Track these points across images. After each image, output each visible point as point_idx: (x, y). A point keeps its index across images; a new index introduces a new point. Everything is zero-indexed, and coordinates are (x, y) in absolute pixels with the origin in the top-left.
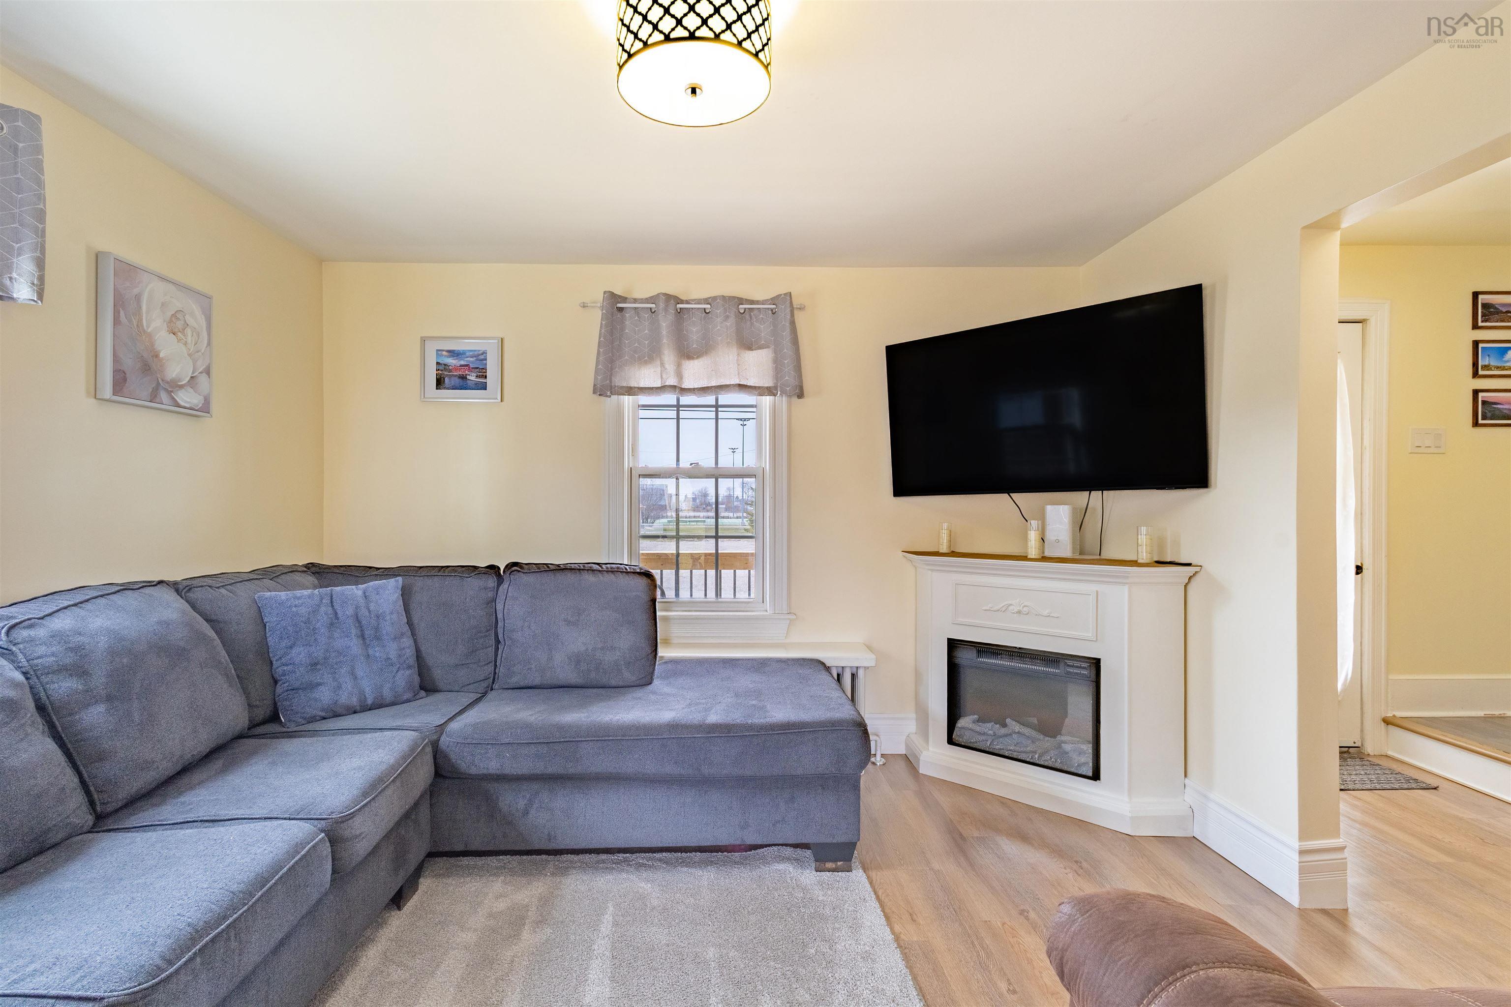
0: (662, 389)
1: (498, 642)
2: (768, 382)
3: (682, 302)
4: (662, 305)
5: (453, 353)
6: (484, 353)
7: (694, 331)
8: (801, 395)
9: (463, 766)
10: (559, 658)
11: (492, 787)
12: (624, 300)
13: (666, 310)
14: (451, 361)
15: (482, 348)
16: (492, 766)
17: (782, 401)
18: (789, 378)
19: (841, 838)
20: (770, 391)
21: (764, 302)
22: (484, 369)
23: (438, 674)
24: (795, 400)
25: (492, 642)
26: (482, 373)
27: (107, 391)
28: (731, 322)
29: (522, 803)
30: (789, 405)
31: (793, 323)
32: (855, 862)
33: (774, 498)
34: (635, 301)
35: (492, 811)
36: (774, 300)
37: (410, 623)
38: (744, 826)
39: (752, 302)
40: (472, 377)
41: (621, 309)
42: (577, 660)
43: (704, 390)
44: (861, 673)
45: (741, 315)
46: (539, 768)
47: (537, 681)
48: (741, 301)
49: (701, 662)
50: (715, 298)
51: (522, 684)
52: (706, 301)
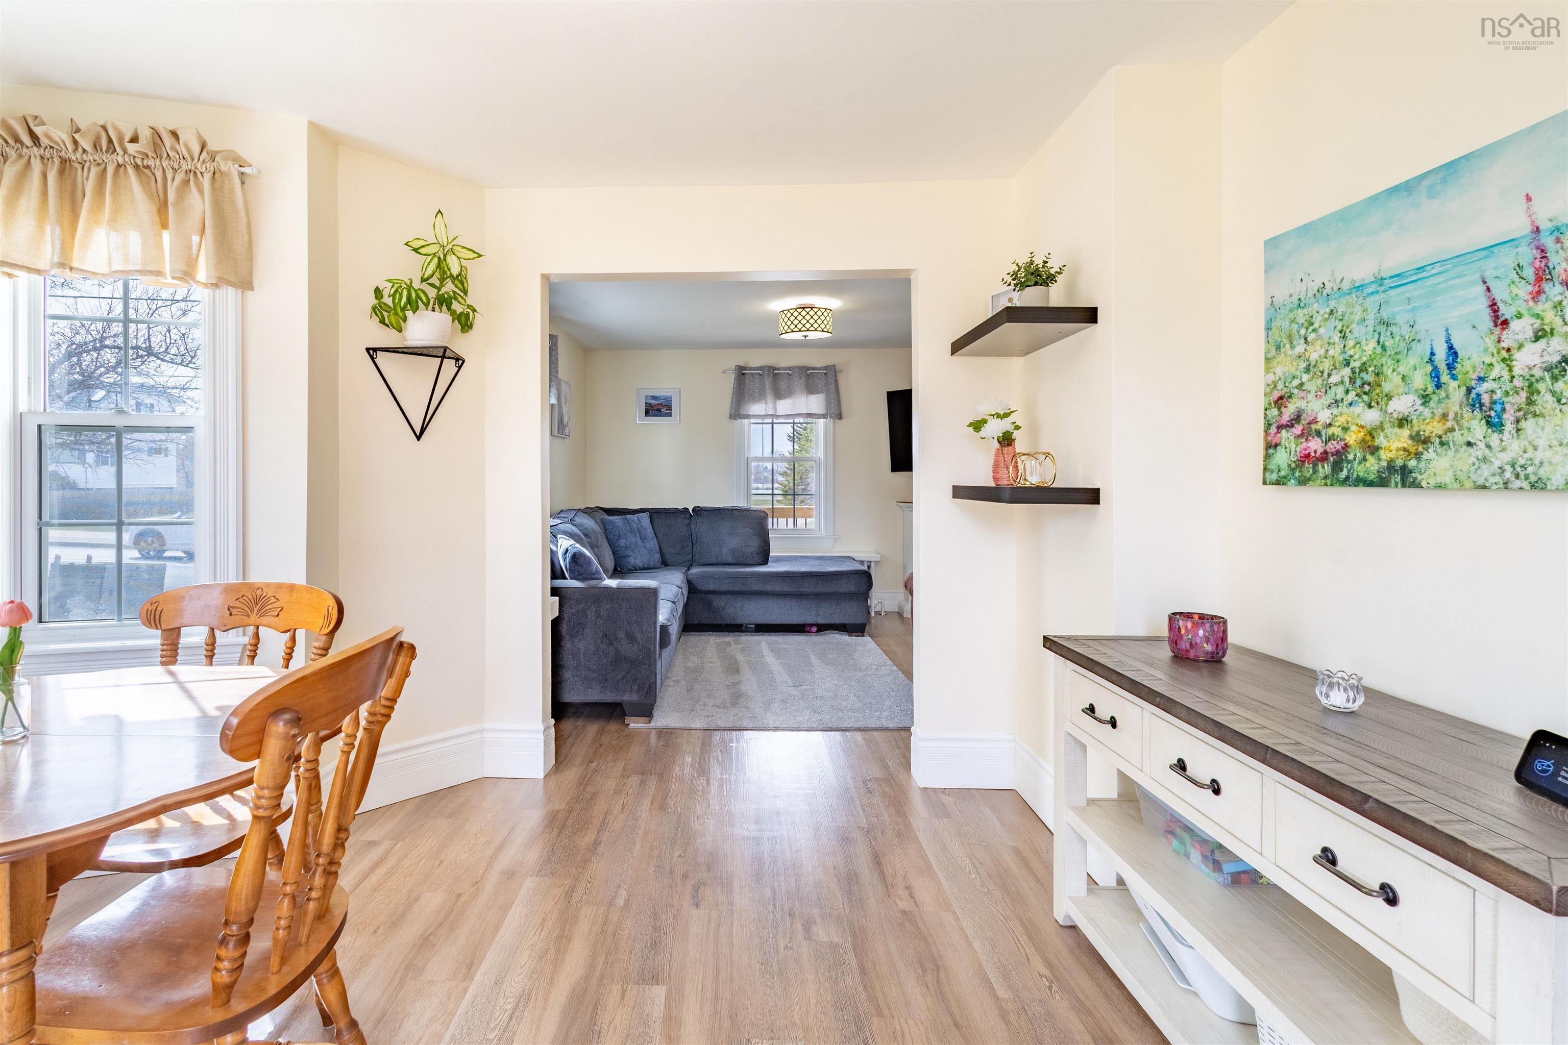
0: (766, 416)
1: (693, 544)
2: (822, 411)
3: (776, 369)
4: (766, 372)
5: (654, 398)
6: (671, 397)
7: (783, 384)
8: (840, 417)
9: (699, 587)
10: (725, 550)
11: (710, 596)
12: (745, 368)
13: (768, 375)
14: (653, 402)
15: (669, 395)
16: (711, 587)
17: (830, 421)
18: (834, 410)
19: (860, 621)
20: (824, 416)
21: (820, 369)
22: (670, 406)
23: (668, 558)
24: (837, 420)
25: (691, 543)
26: (669, 408)
27: (556, 433)
28: (803, 381)
29: (722, 604)
30: (834, 423)
31: (836, 381)
32: (865, 634)
33: (826, 474)
34: (751, 369)
35: (709, 605)
36: (826, 368)
37: (655, 534)
38: (818, 615)
39: (814, 369)
40: (664, 410)
41: (743, 374)
42: (733, 551)
43: (788, 416)
44: (873, 564)
45: (808, 376)
46: (731, 588)
47: (714, 561)
48: (808, 368)
49: (791, 557)
50: (794, 368)
51: (707, 562)
52: (789, 368)
